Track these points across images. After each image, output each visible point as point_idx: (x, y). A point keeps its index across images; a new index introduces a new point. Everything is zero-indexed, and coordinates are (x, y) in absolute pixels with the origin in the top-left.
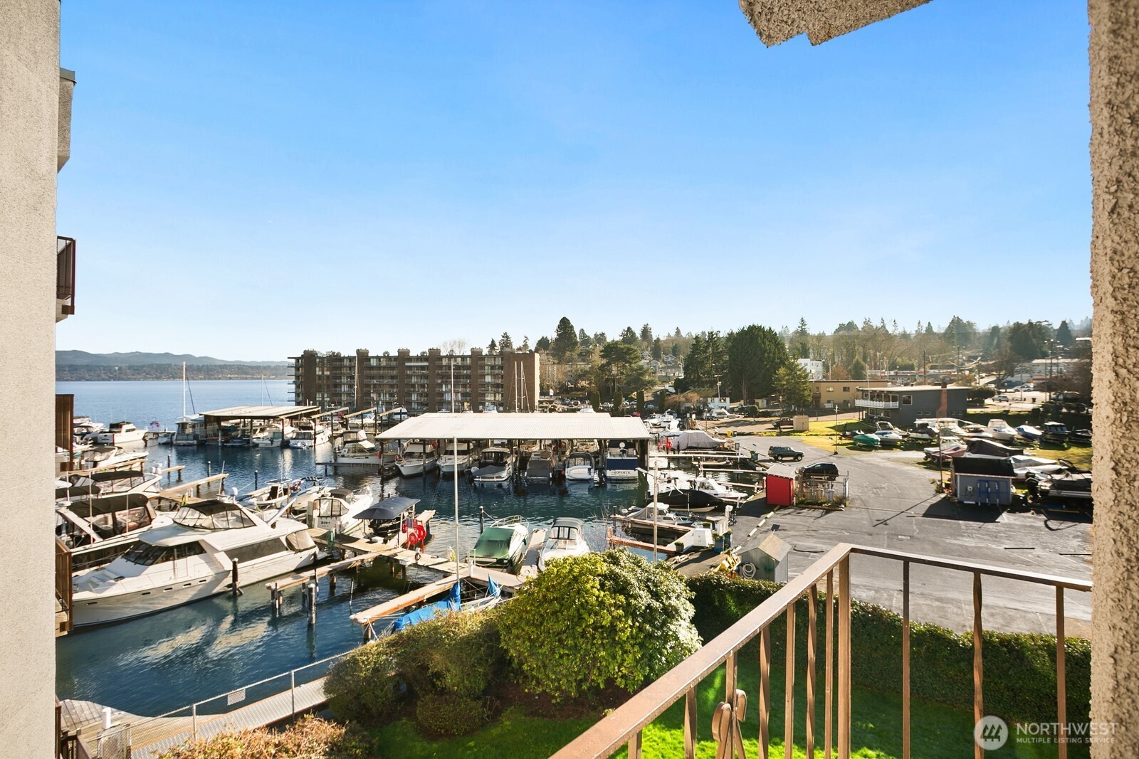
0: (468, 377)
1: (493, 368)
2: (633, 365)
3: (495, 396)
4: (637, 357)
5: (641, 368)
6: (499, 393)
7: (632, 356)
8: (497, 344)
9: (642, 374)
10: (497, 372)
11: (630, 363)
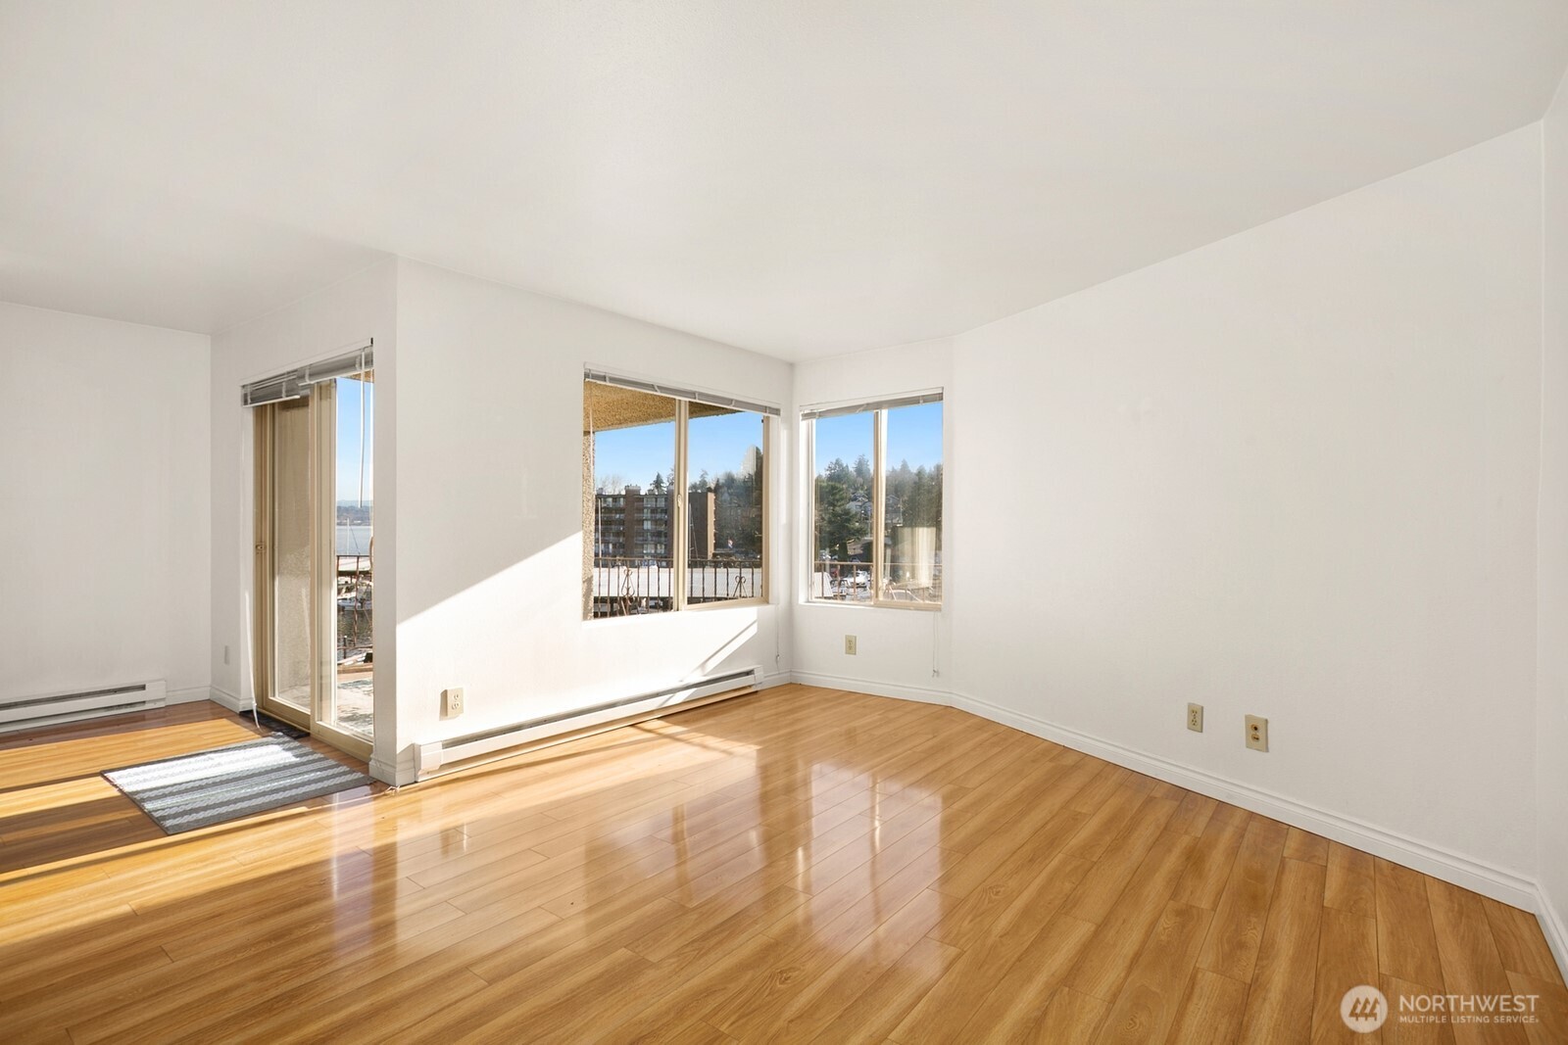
0: (622, 522)
1: (654, 511)
2: (837, 508)
3: (656, 548)
4: (842, 499)
5: (847, 512)
6: (661, 543)
7: (838, 497)
8: (665, 480)
9: (848, 520)
10: (658, 516)
11: (834, 506)
